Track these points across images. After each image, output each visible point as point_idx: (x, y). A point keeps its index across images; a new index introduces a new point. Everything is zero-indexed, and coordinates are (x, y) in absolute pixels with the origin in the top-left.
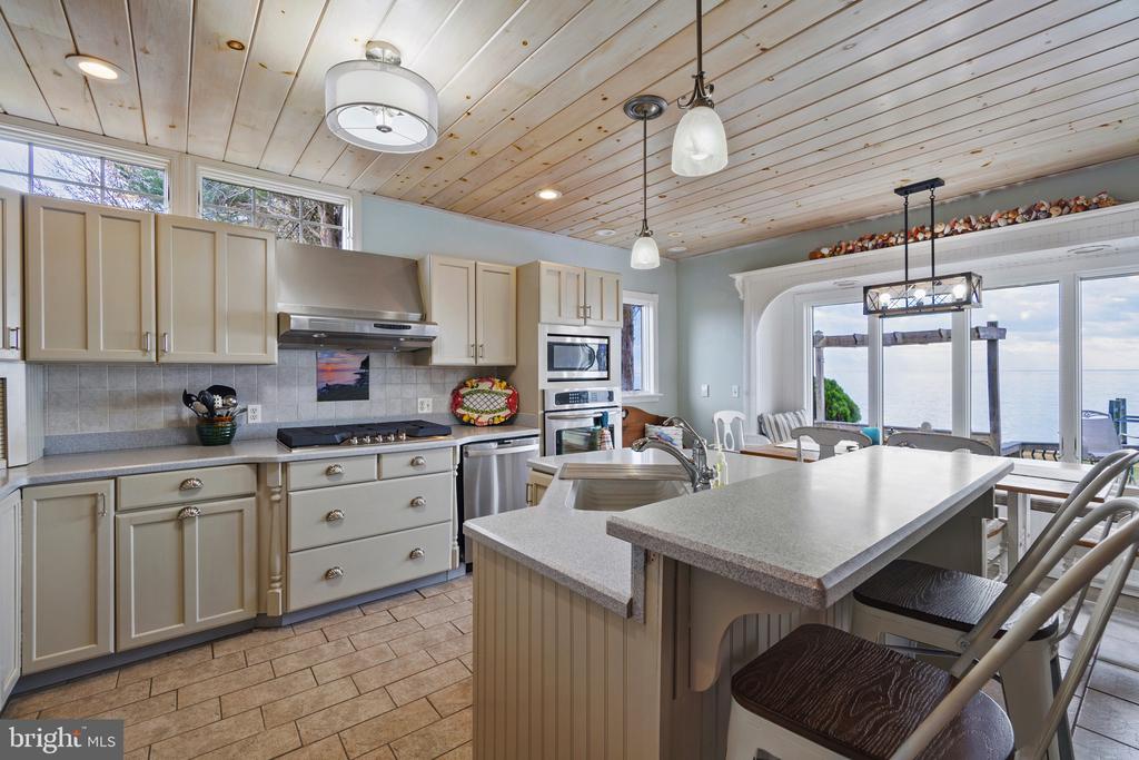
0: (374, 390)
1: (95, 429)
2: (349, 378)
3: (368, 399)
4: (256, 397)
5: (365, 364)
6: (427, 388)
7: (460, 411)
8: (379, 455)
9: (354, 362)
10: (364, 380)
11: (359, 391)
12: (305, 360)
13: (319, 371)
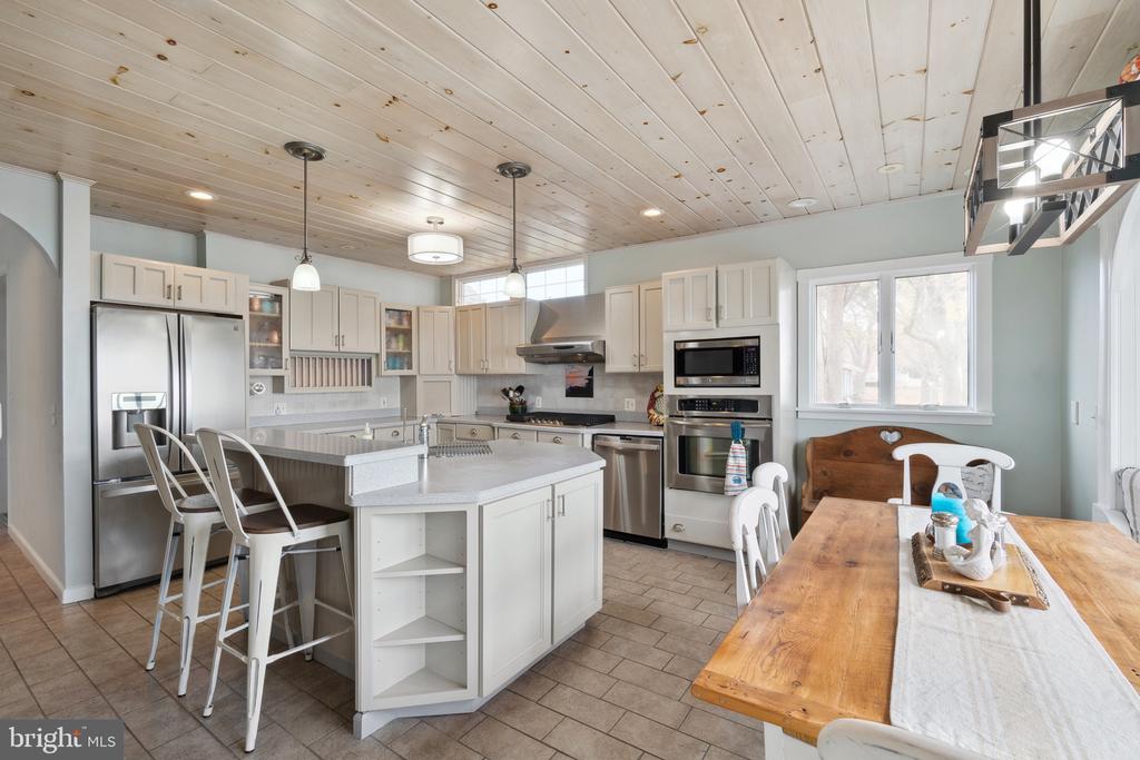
0: (596, 391)
1: (489, 405)
2: (581, 383)
3: (592, 396)
4: (537, 392)
5: (591, 373)
6: (632, 391)
7: (652, 411)
8: (538, 432)
9: (584, 370)
10: (590, 383)
11: (586, 391)
12: (559, 371)
13: (567, 377)
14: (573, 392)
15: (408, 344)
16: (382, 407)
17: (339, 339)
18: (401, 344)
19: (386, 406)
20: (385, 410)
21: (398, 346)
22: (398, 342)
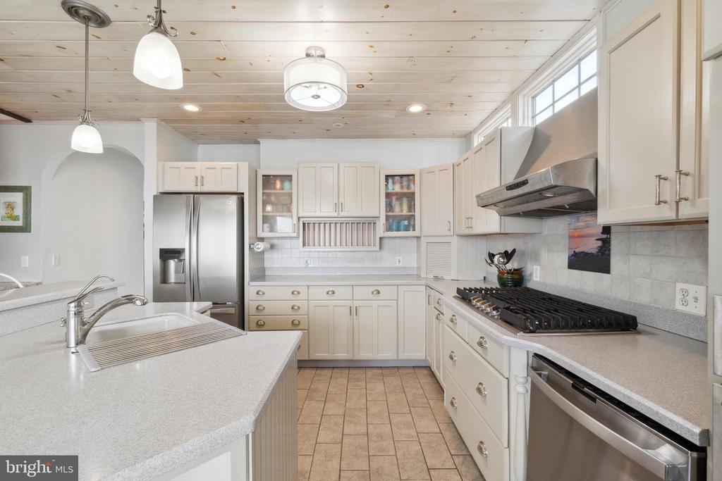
0: (615, 261)
3: (610, 272)
10: (606, 247)
12: (559, 227)
14: (579, 261)
15: (411, 207)
16: (398, 265)
17: (339, 206)
18: (405, 207)
19: (401, 265)
20: (400, 268)
21: (401, 209)
22: (401, 205)
